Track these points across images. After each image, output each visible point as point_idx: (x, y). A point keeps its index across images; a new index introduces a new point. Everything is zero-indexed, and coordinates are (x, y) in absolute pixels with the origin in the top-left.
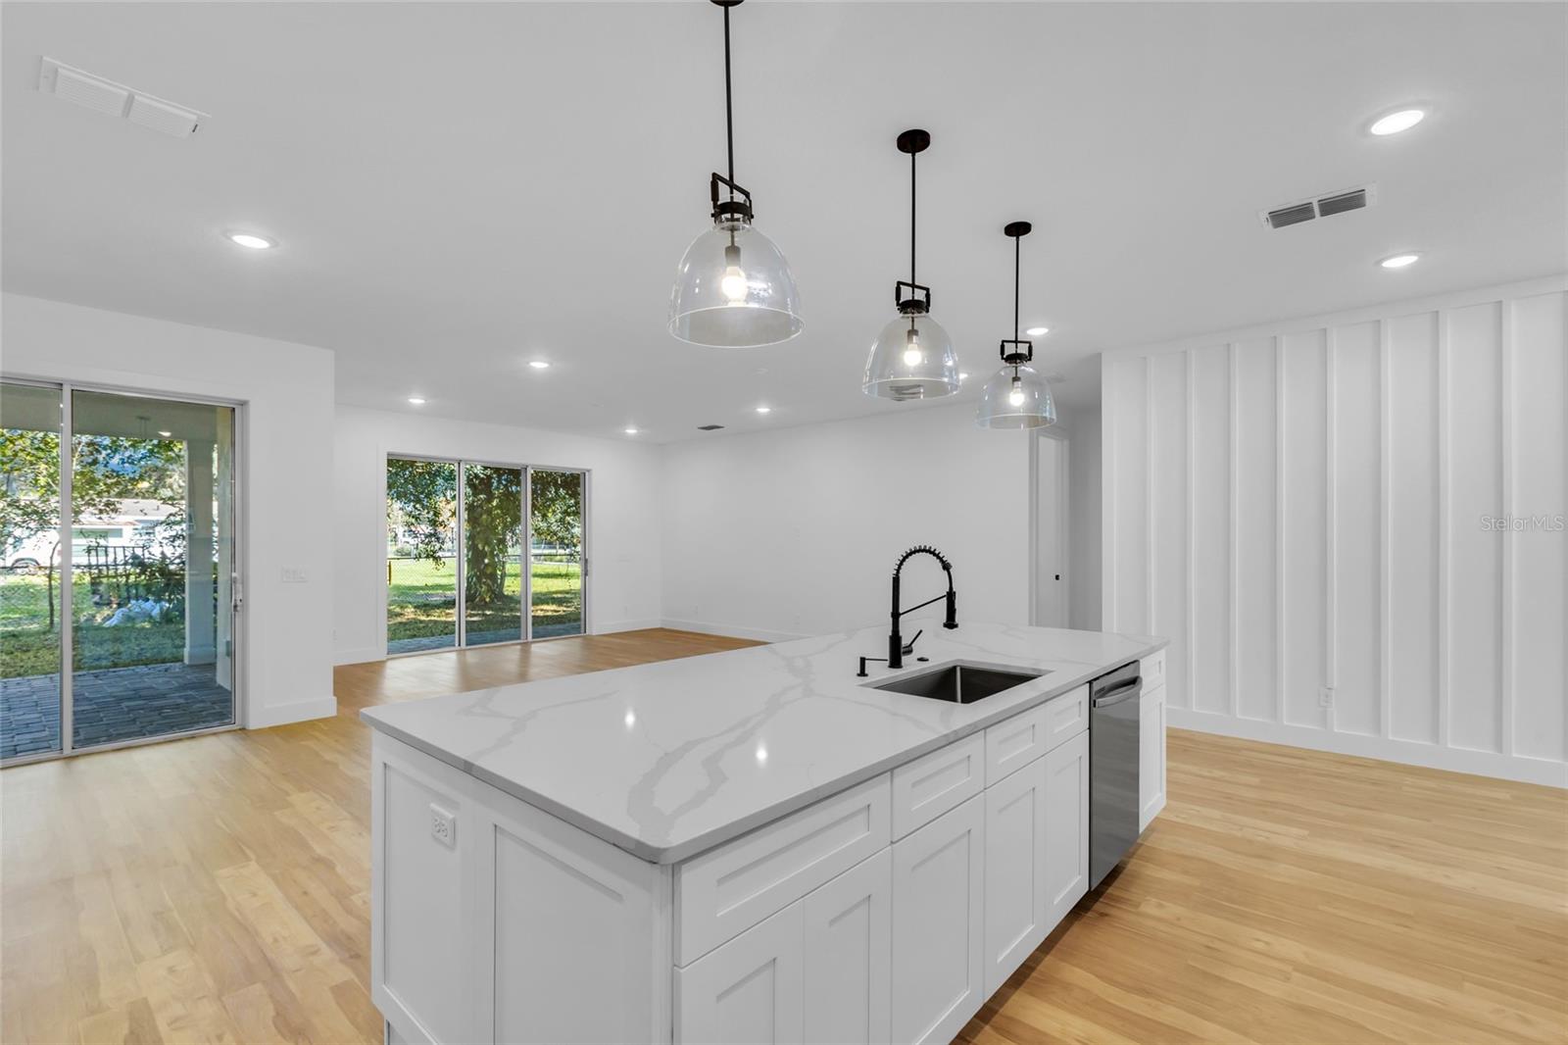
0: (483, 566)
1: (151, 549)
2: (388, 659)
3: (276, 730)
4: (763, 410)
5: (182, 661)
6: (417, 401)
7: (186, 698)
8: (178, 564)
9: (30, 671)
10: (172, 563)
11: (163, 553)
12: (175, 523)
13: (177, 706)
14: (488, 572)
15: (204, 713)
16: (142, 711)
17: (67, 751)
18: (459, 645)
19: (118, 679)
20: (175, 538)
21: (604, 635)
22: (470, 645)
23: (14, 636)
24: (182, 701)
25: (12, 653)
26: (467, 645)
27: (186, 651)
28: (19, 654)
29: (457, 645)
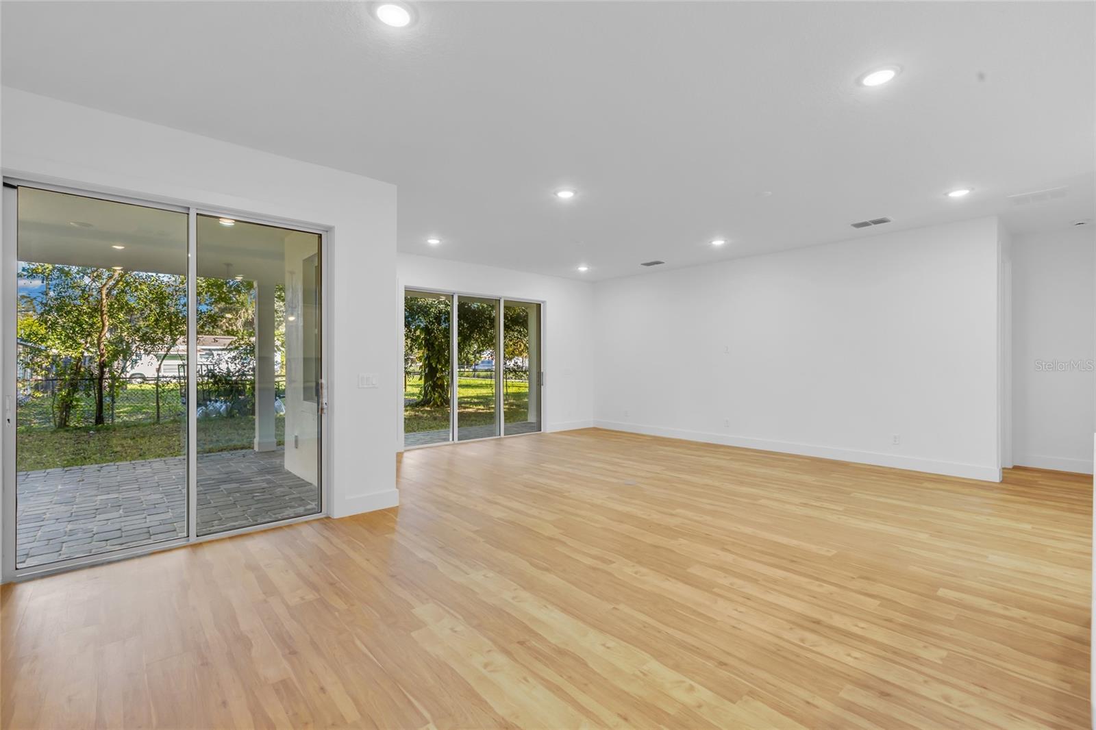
0: (435, 380)
1: (220, 366)
2: (406, 451)
3: (357, 519)
4: (718, 243)
5: (253, 448)
6: (434, 242)
7: (269, 482)
8: (238, 376)
9: (147, 453)
10: (233, 376)
11: (228, 368)
12: (231, 350)
13: (263, 490)
14: (439, 383)
15: (287, 498)
16: (238, 495)
17: (193, 539)
18: (453, 440)
19: (212, 463)
20: (234, 358)
21: (554, 433)
22: (461, 440)
23: (135, 426)
24: (265, 485)
25: (134, 438)
26: (459, 440)
27: (256, 440)
28: (139, 439)
29: (451, 439)
